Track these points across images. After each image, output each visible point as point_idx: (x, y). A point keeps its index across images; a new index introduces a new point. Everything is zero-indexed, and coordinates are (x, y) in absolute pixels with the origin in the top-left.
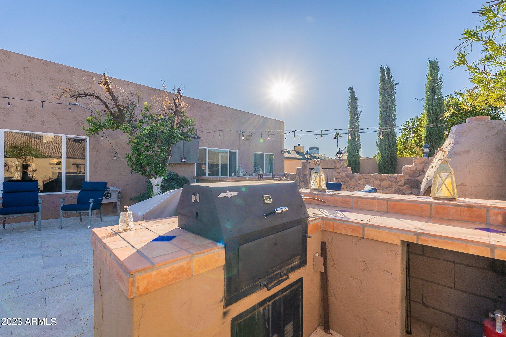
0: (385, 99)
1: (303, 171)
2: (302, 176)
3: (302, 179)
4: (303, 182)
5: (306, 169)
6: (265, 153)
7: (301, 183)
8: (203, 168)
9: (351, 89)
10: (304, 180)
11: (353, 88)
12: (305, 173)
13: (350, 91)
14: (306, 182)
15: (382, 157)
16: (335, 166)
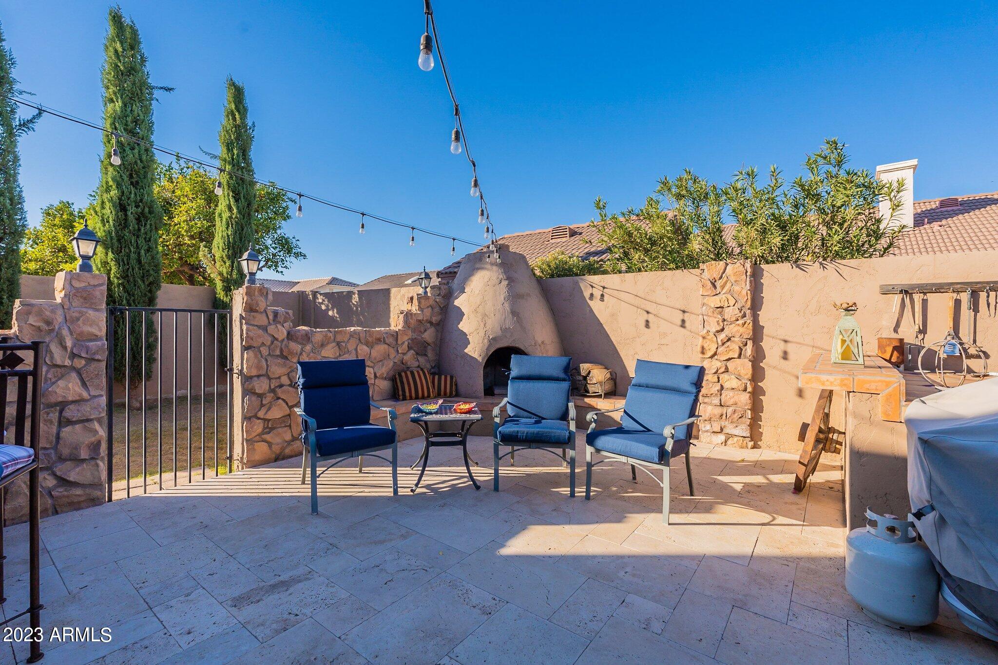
1: (71, 321)
2: (69, 343)
3: (68, 362)
4: (74, 375)
5: (95, 310)
7: (61, 383)
10: (79, 363)
12: (87, 329)
14: (98, 375)
15: (124, 276)
16: (248, 302)
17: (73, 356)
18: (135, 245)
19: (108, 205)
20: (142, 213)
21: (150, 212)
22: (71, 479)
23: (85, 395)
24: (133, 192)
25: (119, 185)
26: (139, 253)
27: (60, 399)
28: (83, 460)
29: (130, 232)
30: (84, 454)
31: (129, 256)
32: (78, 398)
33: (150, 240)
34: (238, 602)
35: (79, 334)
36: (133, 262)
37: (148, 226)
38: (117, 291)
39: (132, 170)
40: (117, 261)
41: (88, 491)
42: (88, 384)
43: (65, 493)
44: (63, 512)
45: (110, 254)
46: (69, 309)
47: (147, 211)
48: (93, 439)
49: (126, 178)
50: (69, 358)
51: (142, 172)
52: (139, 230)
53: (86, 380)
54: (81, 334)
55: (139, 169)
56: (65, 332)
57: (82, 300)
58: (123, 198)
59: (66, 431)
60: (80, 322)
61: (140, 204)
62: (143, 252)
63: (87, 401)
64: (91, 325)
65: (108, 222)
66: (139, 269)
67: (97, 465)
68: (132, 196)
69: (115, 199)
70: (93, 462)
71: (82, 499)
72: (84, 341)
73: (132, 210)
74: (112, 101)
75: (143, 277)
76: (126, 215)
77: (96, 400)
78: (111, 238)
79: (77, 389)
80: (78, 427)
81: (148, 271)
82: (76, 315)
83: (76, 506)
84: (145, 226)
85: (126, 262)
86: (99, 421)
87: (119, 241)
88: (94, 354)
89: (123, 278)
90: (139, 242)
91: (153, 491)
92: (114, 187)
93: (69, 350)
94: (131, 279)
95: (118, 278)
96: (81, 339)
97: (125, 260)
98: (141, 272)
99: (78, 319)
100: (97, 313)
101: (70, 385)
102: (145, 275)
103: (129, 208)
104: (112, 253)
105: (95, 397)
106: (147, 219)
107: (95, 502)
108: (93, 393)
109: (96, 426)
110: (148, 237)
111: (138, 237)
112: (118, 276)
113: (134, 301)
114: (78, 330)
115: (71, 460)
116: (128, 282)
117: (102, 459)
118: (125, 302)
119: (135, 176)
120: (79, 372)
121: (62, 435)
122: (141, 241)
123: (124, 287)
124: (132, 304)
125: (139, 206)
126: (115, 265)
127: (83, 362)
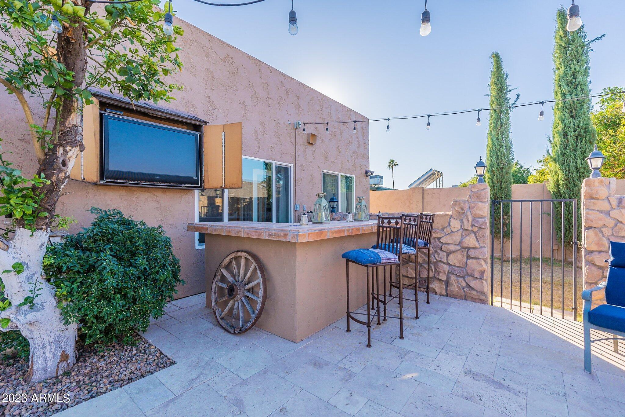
0: (573, 69)
1: (471, 208)
2: (470, 219)
3: (470, 228)
4: (473, 235)
5: (483, 202)
6: (340, 174)
7: (467, 238)
8: (217, 204)
9: (497, 57)
10: (475, 229)
11: (500, 54)
12: (478, 212)
13: (493, 60)
14: (483, 236)
15: (567, 179)
16: (587, 192)
17: (473, 225)
18: (573, 157)
19: (556, 135)
20: (579, 134)
21: (585, 132)
22: (471, 285)
23: (477, 245)
24: (572, 122)
25: (563, 121)
26: (576, 162)
27: (467, 246)
28: (477, 278)
29: (570, 149)
30: (477, 275)
31: (569, 165)
32: (474, 246)
33: (585, 151)
34: (469, 373)
35: (474, 215)
36: (572, 169)
37: (584, 142)
38: (563, 189)
39: (571, 108)
40: (562, 169)
41: (479, 294)
42: (479, 240)
43: (469, 291)
44: (468, 300)
45: (558, 166)
46: (471, 202)
47: (583, 132)
48: (481, 269)
49: (567, 115)
50: (471, 226)
51: (578, 106)
52: (577, 146)
53: (478, 238)
54: (475, 215)
55: (577, 105)
56: (469, 214)
57: (476, 198)
58: (565, 128)
59: (470, 261)
60: (475, 209)
61: (578, 129)
62: (579, 161)
63: (479, 248)
64: (480, 210)
65: (556, 146)
66: (577, 173)
67: (483, 283)
68: (572, 125)
69: (561, 131)
70: (481, 280)
71: (476, 297)
72: (478, 218)
73: (571, 134)
74: (558, 69)
75: (580, 178)
76: (567, 139)
77: (482, 249)
78: (558, 156)
79: (474, 242)
80: (474, 261)
81: (583, 173)
82: (473, 205)
83: (474, 300)
84: (580, 143)
85: (567, 170)
86: (485, 260)
87: (563, 156)
88: (481, 225)
89: (566, 180)
90: (577, 155)
91: (516, 310)
92: (560, 123)
93: (470, 222)
94: (571, 180)
95: (563, 181)
96: (476, 217)
97: (567, 168)
98: (578, 174)
99: (474, 207)
100: (483, 204)
101: (471, 239)
102: (581, 176)
103: (569, 134)
104: (559, 165)
105: (482, 247)
106: (582, 137)
107: (483, 302)
108: (481, 245)
109: (482, 262)
110: (583, 149)
111: (576, 151)
112: (563, 179)
113: (573, 194)
114: (474, 213)
115: (472, 276)
116: (569, 182)
117: (486, 280)
118: (567, 195)
119: (573, 111)
120: (475, 233)
121: (468, 263)
122: (578, 154)
123: (567, 185)
124: (572, 196)
125: (577, 130)
126: (561, 172)
127: (477, 229)
